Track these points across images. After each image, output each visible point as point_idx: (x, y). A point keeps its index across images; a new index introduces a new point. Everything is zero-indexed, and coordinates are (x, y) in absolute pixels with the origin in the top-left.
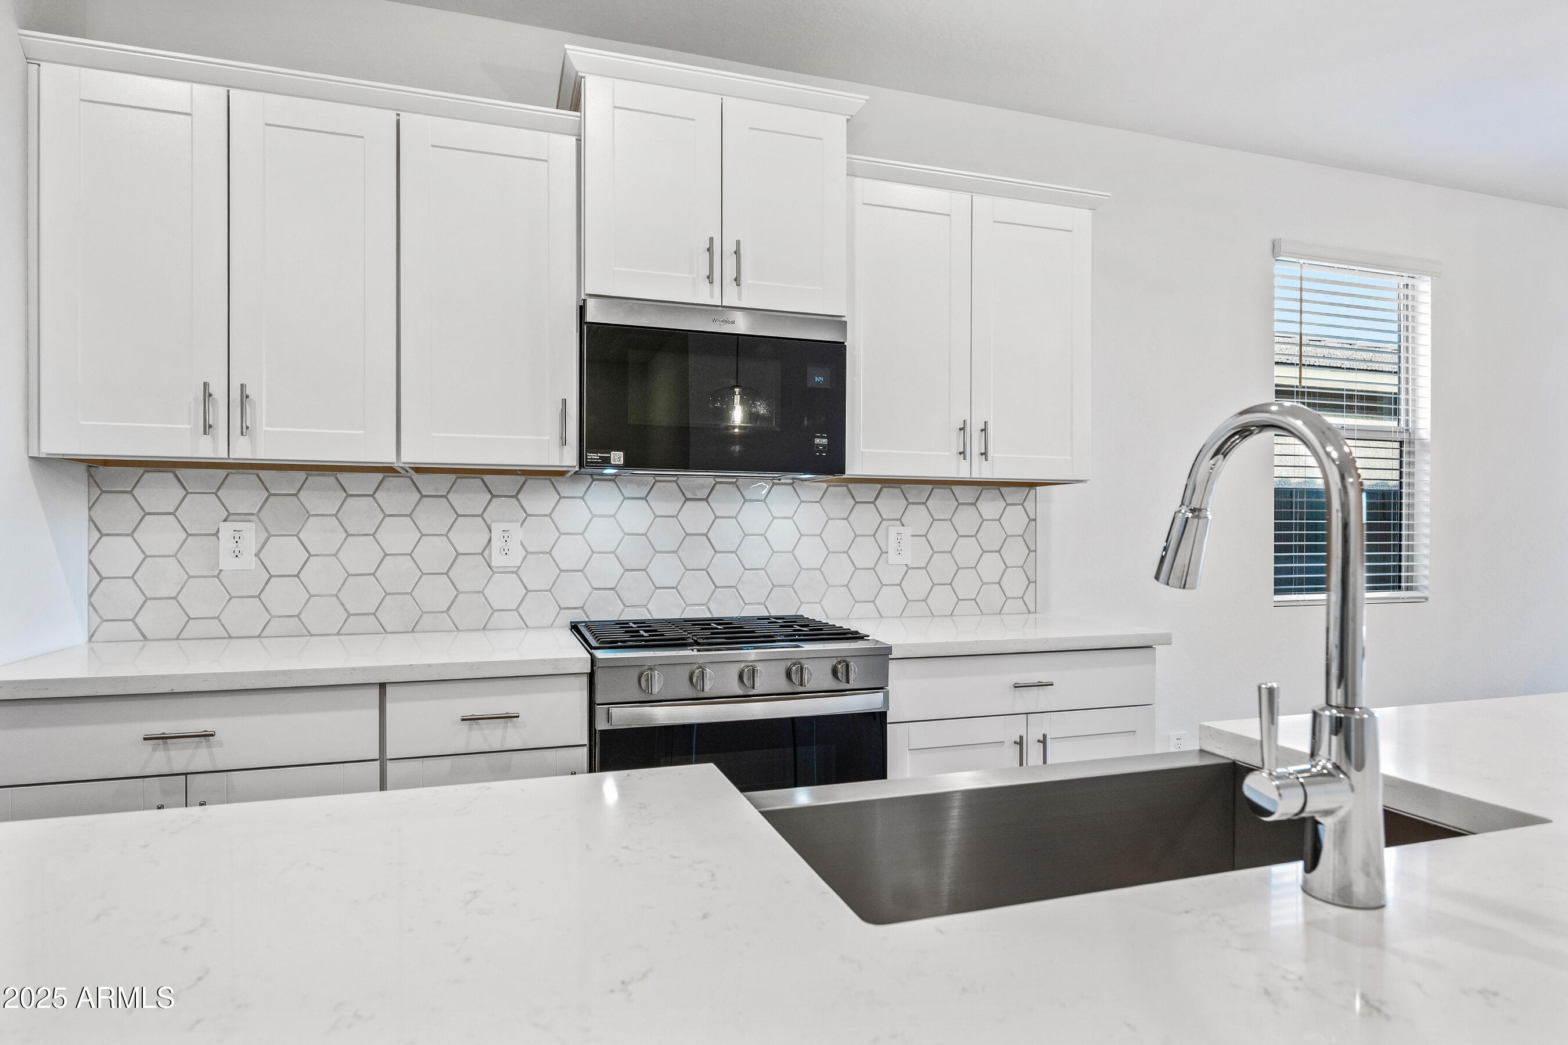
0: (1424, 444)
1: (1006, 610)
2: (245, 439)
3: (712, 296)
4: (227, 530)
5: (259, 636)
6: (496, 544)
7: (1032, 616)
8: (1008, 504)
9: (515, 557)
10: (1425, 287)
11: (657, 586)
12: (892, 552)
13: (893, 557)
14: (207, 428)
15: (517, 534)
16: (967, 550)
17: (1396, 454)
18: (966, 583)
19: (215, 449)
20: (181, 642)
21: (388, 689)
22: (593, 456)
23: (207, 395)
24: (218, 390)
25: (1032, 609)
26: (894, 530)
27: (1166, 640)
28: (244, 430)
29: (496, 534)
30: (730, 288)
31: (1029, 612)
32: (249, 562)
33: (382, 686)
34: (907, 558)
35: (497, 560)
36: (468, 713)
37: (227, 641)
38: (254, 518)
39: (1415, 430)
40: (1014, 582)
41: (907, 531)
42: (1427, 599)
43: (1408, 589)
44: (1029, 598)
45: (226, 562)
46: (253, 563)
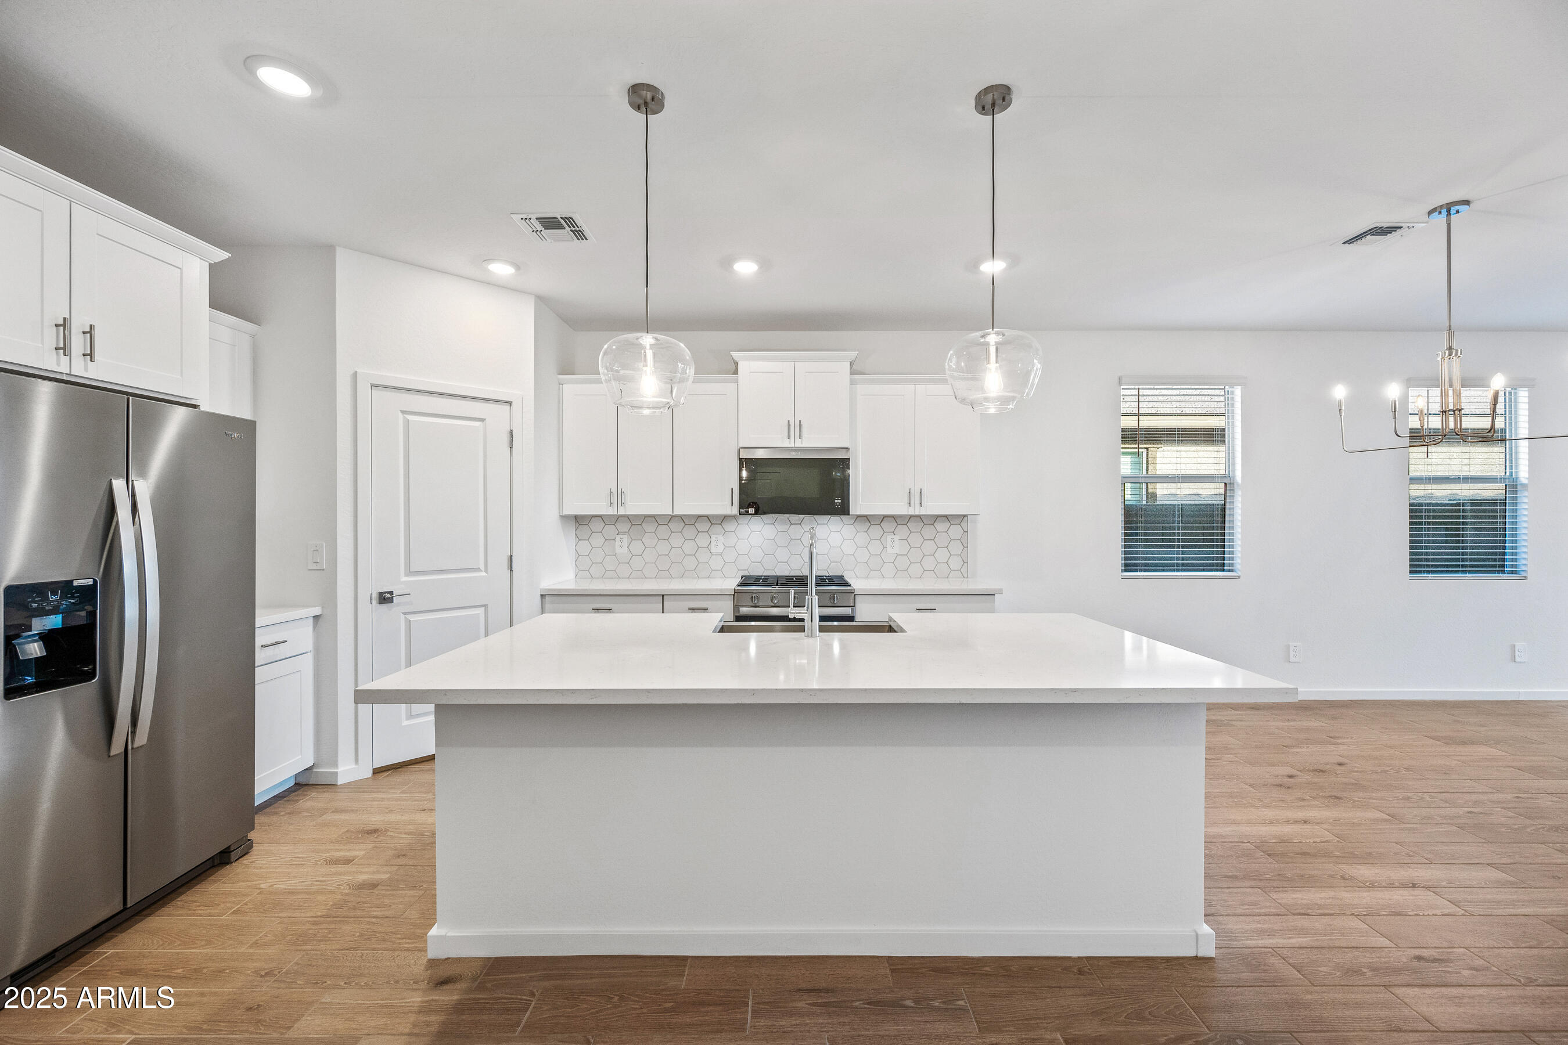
0: (1238, 485)
1: (951, 576)
2: (622, 508)
3: (790, 443)
4: (618, 538)
5: (629, 578)
6: (713, 543)
7: (966, 580)
8: (951, 524)
9: (721, 548)
10: (1238, 391)
11: (779, 561)
12: (888, 546)
13: (889, 550)
14: (611, 504)
15: (721, 539)
16: (929, 547)
17: (1222, 491)
18: (929, 562)
19: (613, 511)
20: (604, 579)
21: (665, 596)
22: (742, 511)
23: (611, 492)
24: (614, 490)
25: (966, 576)
26: (890, 537)
27: (1000, 592)
28: (622, 504)
29: (713, 539)
30: (797, 440)
31: (964, 577)
32: (625, 550)
33: (663, 596)
34: (896, 550)
35: (713, 550)
36: (692, 607)
37: (617, 580)
38: (627, 533)
39: (1234, 477)
40: (955, 563)
41: (897, 538)
42: (1239, 577)
43: (1229, 571)
44: (964, 570)
45: (618, 550)
46: (627, 550)
